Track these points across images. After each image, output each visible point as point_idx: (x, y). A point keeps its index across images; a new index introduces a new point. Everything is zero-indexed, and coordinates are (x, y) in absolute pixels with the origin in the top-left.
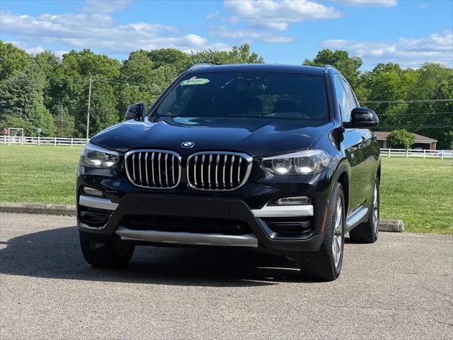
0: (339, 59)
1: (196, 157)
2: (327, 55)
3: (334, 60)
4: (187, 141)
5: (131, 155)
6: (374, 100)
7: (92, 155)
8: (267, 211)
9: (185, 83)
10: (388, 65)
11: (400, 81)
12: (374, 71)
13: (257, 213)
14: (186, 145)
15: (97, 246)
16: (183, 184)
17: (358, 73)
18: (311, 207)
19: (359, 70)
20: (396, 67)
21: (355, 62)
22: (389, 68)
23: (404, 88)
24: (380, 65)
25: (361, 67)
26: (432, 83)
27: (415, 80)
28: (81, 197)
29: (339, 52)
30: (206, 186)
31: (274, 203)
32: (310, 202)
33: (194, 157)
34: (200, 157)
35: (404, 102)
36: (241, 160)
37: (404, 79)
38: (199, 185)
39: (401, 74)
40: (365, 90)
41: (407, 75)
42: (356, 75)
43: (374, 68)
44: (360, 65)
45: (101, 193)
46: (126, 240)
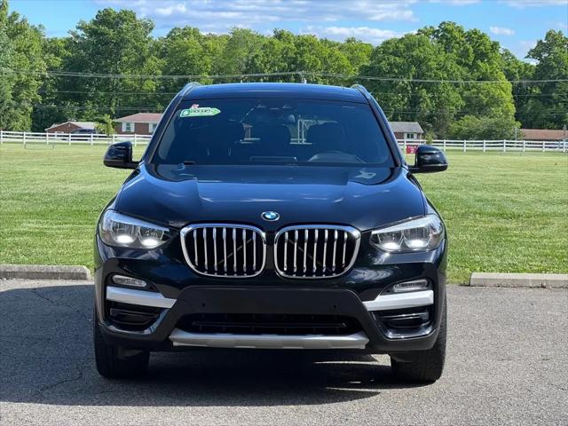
0: (125, 20)
1: (287, 234)
2: (109, 14)
3: (118, 22)
4: (268, 210)
5: (191, 232)
6: (171, 74)
7: (119, 229)
8: (382, 302)
9: (185, 113)
10: (185, 29)
11: (201, 49)
12: (168, 36)
13: (370, 305)
14: (268, 216)
15: (128, 354)
16: (269, 272)
17: (150, 39)
18: (432, 292)
19: (149, 35)
20: (195, 32)
21: (146, 25)
22: (186, 33)
23: (207, 59)
24: (176, 29)
25: (153, 31)
26: (243, 53)
27: (220, 49)
28: (109, 288)
29: (125, 13)
30: (300, 272)
31: (389, 291)
32: (430, 287)
33: (283, 235)
34: (292, 233)
35: (208, 76)
36: (346, 236)
37: (206, 47)
38: (290, 271)
39: (201, 40)
40: (159, 61)
41: (209, 43)
42: (147, 42)
43: (168, 33)
44: (151, 29)
45: (144, 284)
46: (179, 347)
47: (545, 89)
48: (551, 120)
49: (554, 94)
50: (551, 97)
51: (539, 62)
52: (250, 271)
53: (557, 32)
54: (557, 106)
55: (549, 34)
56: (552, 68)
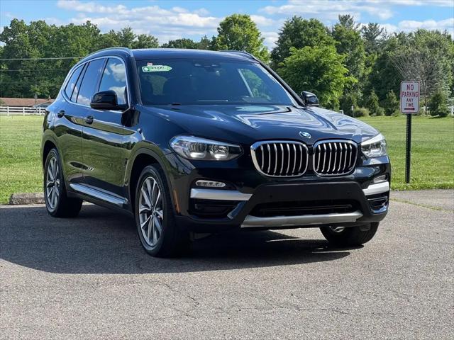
5: (259, 148)
9: (146, 70)
16: (309, 171)
28: (192, 190)
31: (372, 182)
33: (318, 146)
34: (322, 146)
36: (351, 147)
45: (224, 185)
46: (245, 228)
47: (11, 66)
48: (19, 91)
49: (20, 70)
50: (19, 73)
51: (6, 44)
52: (296, 173)
53: (20, 21)
54: (23, 79)
55: (13, 22)
56: (17, 50)
